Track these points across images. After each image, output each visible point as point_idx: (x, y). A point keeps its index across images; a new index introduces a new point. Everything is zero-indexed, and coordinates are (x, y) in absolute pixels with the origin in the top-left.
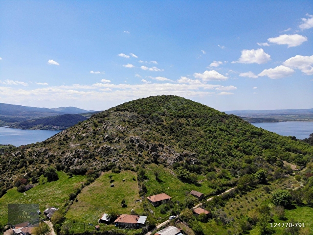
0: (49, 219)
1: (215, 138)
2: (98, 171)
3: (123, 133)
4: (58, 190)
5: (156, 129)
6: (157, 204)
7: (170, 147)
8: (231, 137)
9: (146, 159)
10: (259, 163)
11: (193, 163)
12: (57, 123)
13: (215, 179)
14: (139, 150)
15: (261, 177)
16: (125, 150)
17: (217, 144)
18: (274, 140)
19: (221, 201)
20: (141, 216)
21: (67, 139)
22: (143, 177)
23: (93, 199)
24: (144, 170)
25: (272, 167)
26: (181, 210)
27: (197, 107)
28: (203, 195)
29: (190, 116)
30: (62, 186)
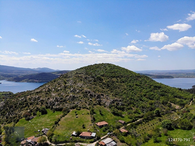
0: (45, 134)
1: (133, 90)
2: (69, 109)
3: (81, 87)
4: (48, 119)
5: (99, 85)
6: (101, 127)
7: (107, 95)
8: (142, 90)
9: (94, 102)
10: (157, 104)
11: (120, 105)
12: (37, 78)
13: (132, 114)
14: (90, 97)
15: (157, 113)
16: (82, 98)
17: (134, 93)
18: (168, 91)
19: (134, 125)
20: (93, 133)
21: (49, 90)
22: (93, 112)
23: (67, 124)
24: (93, 108)
25: (165, 107)
26: (114, 130)
27: (123, 71)
28: (125, 122)
29: (118, 77)
30: (50, 117)
